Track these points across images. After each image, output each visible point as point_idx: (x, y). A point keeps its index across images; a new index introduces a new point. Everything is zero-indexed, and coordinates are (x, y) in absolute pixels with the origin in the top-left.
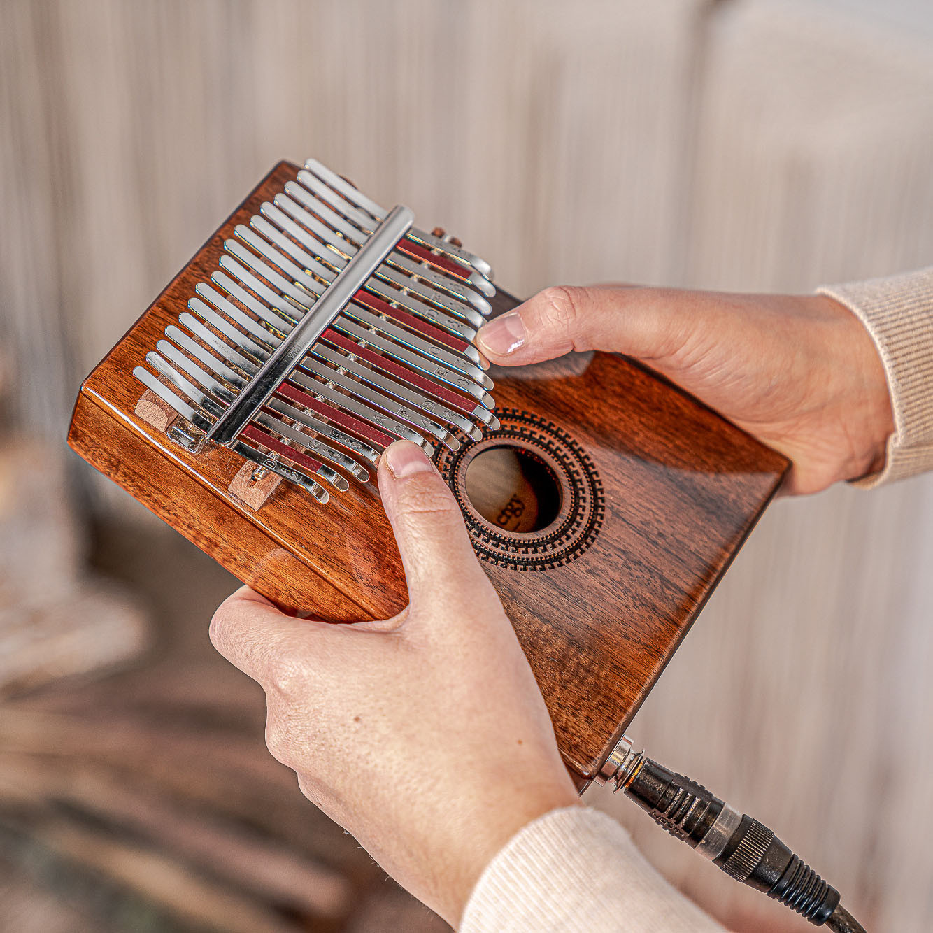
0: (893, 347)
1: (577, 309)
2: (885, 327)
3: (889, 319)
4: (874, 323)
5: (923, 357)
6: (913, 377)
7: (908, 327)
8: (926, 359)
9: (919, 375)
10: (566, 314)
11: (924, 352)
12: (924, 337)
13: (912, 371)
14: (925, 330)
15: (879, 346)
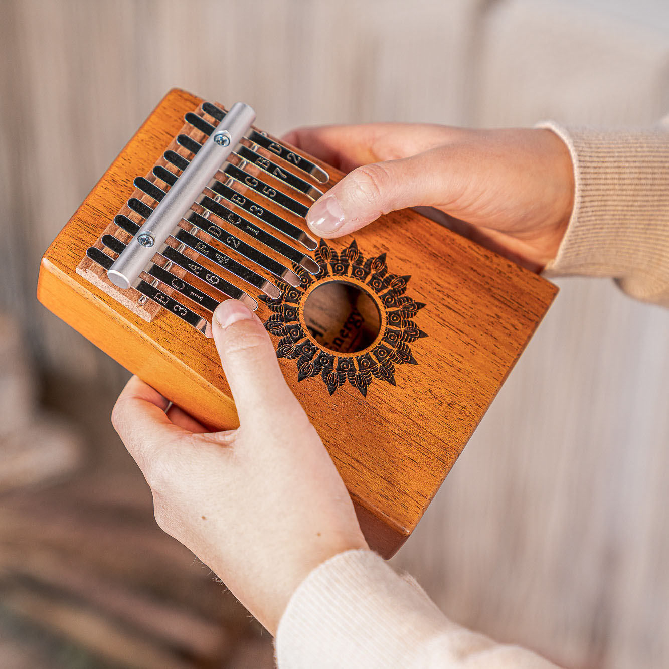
0: (587, 193)
1: (380, 188)
2: (588, 176)
3: (592, 170)
4: (581, 170)
5: (601, 206)
6: (589, 219)
7: (602, 181)
8: (603, 208)
9: (593, 218)
10: (373, 194)
11: (603, 203)
12: (608, 192)
13: (590, 213)
14: (611, 187)
15: (576, 189)
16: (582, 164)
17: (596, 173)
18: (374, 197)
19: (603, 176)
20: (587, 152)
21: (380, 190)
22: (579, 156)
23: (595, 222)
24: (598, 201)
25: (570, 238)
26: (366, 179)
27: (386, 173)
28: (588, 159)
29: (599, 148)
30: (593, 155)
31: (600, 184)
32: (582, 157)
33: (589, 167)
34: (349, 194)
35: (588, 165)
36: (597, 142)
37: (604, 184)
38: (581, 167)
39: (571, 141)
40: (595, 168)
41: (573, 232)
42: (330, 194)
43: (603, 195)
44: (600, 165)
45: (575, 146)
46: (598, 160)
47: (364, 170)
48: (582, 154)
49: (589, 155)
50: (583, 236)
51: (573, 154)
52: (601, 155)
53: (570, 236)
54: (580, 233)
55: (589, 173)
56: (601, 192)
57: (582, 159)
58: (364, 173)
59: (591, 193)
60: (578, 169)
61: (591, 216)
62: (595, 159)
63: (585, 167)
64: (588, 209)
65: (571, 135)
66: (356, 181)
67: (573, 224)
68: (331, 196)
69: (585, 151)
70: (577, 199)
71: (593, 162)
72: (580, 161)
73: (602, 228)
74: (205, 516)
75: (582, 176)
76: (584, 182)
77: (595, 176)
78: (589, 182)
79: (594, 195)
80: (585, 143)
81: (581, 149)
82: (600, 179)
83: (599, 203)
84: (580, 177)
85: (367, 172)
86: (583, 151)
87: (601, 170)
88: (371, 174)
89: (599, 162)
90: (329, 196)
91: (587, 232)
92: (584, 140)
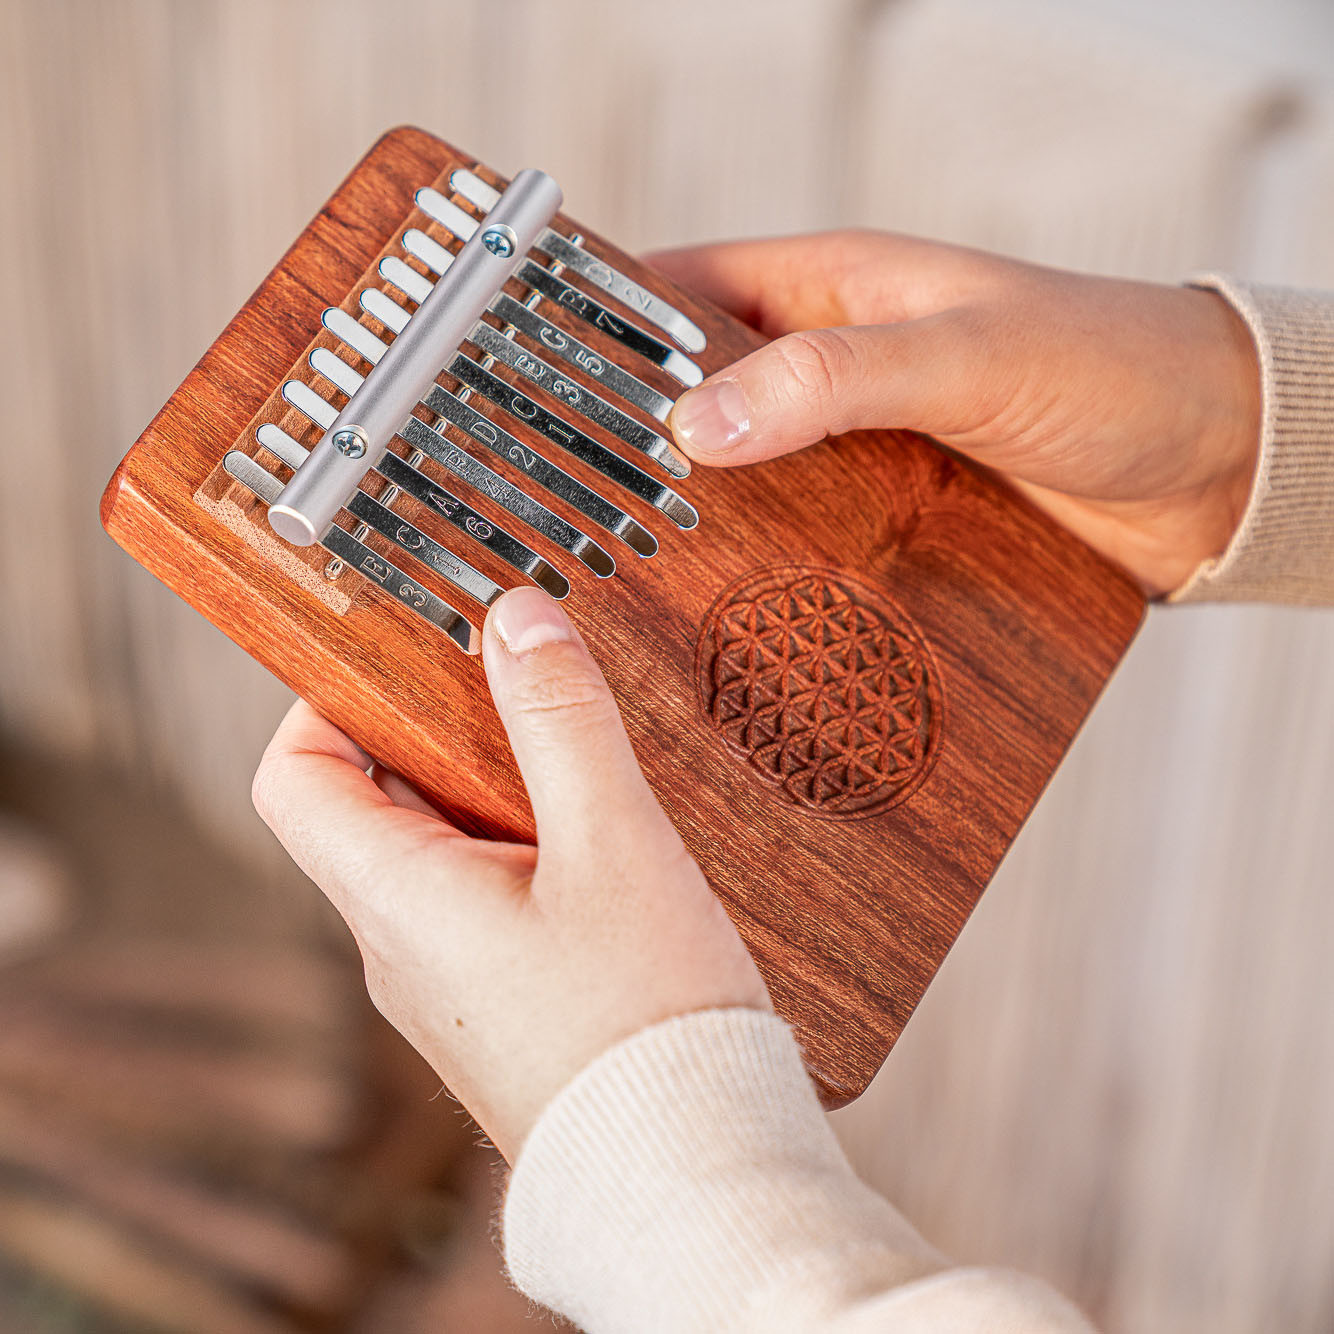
16: (1281, 366)
17: (1309, 385)
18: (820, 397)
19: (1323, 392)
20: (1292, 341)
21: (834, 384)
22: (1274, 347)
23: (1305, 490)
24: (1311, 443)
25: (1254, 525)
26: (811, 359)
27: (851, 351)
28: (1292, 355)
29: (1315, 334)
30: (1305, 347)
31: (1317, 409)
32: (1282, 351)
33: (1292, 372)
34: (769, 382)
35: (1293, 367)
36: (1312, 321)
37: (1325, 409)
38: (1278, 371)
39: (1258, 316)
40: (1307, 374)
41: (1261, 511)
42: (726, 376)
43: (1322, 432)
44: (1316, 369)
45: (1266, 328)
46: (1314, 358)
47: (807, 340)
48: (1281, 343)
49: (1294, 345)
50: (1282, 521)
51: (1262, 344)
52: (1320, 348)
53: (1256, 519)
54: (1276, 513)
55: (1293, 384)
56: (1318, 426)
57: (1281, 355)
58: (806, 346)
59: (1297, 426)
60: (1271, 375)
61: (1299, 475)
62: (1307, 357)
63: (1286, 372)
64: (1290, 461)
65: (1259, 305)
66: (789, 358)
67: (1262, 491)
68: (728, 379)
69: (1286, 339)
70: (1267, 437)
71: (1301, 362)
72: (1276, 359)
73: (1319, 504)
74: (463, 1019)
75: (1280, 389)
76: (1281, 401)
77: (1306, 391)
78: (1294, 402)
79: (1305, 431)
80: (1288, 323)
81: (1278, 334)
82: (1317, 397)
83: (1313, 448)
84: (1274, 392)
85: (814, 343)
86: (1283, 338)
87: (1319, 380)
88: (820, 348)
89: (1315, 363)
90: (724, 380)
91: (1289, 511)
92: (1285, 315)
